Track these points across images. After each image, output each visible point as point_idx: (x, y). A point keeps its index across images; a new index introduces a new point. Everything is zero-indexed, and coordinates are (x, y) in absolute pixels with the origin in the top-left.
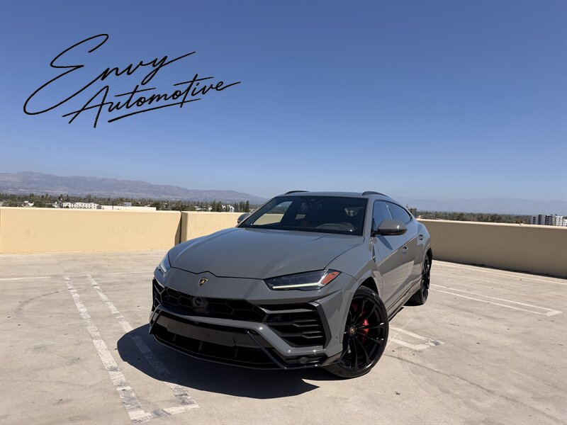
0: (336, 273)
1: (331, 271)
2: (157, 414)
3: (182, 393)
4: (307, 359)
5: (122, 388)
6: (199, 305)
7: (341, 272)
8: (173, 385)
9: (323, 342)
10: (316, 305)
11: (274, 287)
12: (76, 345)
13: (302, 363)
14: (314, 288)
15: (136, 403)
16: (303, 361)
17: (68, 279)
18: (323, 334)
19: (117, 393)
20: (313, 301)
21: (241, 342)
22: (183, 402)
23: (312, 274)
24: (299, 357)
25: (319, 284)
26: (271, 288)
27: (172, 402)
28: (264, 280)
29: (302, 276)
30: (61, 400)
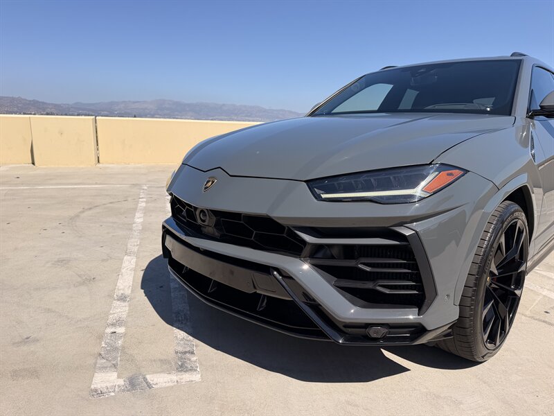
0: (457, 173)
1: (445, 166)
2: (133, 384)
3: (188, 349)
4: (384, 331)
5: (113, 330)
6: (204, 221)
7: (466, 171)
8: (181, 334)
9: (419, 301)
10: (407, 233)
11: (324, 196)
12: (103, 260)
13: (374, 336)
14: (407, 200)
15: (115, 358)
16: (376, 332)
17: (146, 188)
18: (420, 287)
19: (101, 337)
20: (401, 224)
21: (265, 288)
22: (181, 366)
23: (404, 173)
24: (368, 325)
25: (418, 191)
26: (318, 198)
27: (164, 365)
28: (305, 181)
29: (383, 176)
30: (27, 338)
